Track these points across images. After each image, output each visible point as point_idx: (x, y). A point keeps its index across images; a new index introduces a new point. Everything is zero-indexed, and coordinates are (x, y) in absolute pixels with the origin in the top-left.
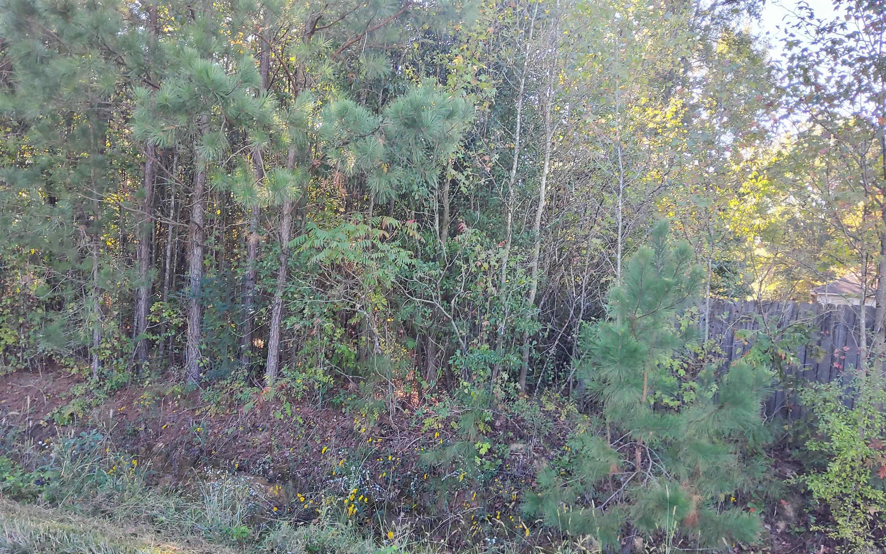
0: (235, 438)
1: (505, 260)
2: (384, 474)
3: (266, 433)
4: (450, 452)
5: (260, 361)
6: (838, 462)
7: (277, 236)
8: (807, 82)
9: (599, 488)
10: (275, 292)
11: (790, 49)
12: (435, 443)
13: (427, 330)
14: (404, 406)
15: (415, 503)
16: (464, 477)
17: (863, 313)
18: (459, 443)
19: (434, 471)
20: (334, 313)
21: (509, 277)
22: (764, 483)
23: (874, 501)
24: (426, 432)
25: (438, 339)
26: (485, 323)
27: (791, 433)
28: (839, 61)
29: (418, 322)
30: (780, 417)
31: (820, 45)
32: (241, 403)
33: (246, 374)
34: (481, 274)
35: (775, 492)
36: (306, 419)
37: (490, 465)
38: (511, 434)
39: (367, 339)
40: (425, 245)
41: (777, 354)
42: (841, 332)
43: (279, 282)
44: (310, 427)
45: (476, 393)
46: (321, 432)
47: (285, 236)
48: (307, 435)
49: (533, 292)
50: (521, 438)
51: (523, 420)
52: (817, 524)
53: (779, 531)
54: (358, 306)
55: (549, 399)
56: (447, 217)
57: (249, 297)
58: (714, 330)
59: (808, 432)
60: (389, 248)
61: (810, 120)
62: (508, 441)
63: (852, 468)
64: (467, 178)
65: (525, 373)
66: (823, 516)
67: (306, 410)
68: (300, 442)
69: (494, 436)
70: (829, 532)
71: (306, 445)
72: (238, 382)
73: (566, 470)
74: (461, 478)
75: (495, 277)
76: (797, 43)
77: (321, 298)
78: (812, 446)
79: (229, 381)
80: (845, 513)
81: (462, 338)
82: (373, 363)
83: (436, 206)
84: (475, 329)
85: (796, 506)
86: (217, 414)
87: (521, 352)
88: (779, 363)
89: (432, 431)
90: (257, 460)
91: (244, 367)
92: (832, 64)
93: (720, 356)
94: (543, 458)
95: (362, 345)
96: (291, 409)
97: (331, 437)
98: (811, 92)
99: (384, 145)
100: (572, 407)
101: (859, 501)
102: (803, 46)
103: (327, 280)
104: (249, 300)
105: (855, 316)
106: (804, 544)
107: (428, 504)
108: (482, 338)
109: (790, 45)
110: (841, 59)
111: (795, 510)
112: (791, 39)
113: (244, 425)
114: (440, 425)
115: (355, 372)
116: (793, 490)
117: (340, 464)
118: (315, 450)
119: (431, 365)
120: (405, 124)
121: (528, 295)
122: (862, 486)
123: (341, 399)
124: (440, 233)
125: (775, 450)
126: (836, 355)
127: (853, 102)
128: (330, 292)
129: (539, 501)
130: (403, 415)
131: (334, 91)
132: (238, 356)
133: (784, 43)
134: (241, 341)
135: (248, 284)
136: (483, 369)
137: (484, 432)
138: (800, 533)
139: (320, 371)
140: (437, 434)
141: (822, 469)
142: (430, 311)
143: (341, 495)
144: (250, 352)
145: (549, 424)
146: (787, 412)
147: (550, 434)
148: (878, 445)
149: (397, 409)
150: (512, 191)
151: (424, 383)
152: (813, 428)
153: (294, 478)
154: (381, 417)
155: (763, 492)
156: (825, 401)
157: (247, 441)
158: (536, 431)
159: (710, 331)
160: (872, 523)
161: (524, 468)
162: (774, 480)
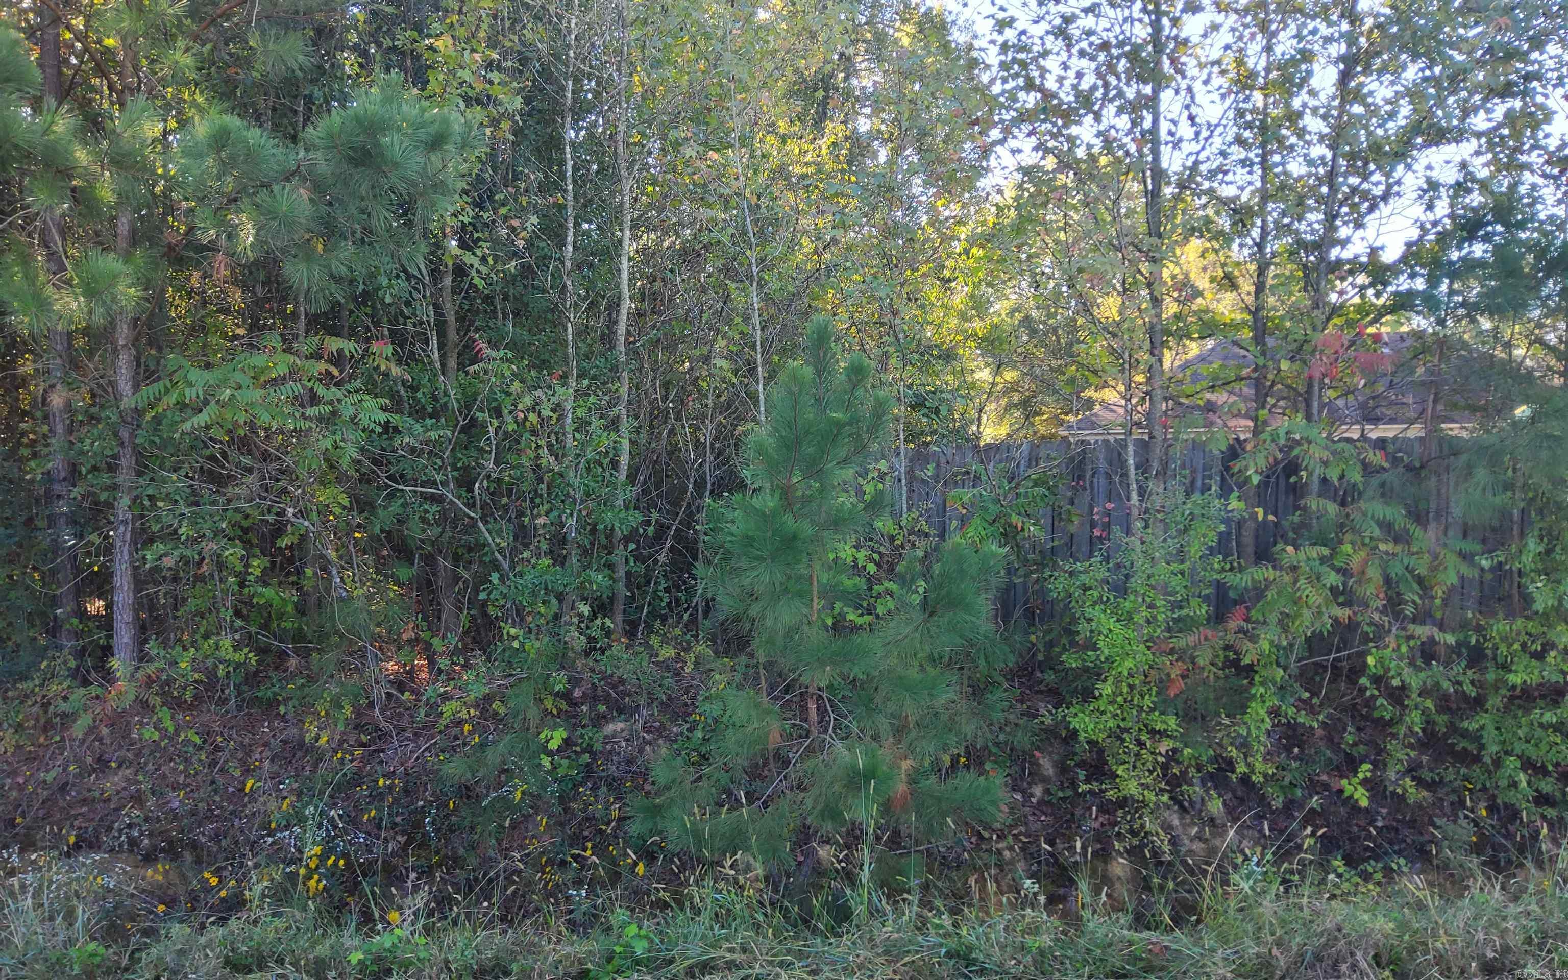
0: (63, 788)
1: (568, 406)
2: (373, 813)
3: (128, 771)
4: (493, 756)
5: (100, 637)
6: (1110, 680)
7: (110, 390)
8: (1030, 86)
9: (755, 773)
10: (115, 499)
11: (1000, 32)
12: (465, 744)
13: (433, 544)
14: (401, 687)
15: (437, 853)
16: (523, 793)
17: (1131, 448)
18: (509, 737)
19: (467, 792)
20: (246, 531)
21: (577, 436)
22: (1008, 729)
23: (1163, 734)
24: (447, 727)
25: (456, 559)
26: (541, 521)
27: (1041, 646)
28: (1075, 51)
29: (415, 531)
30: (1024, 623)
31: (1044, 26)
32: (68, 718)
33: (73, 664)
34: (527, 435)
35: (1022, 740)
36: (207, 734)
37: (570, 767)
38: (602, 708)
39: (315, 573)
40: (414, 388)
41: (1010, 525)
42: (1101, 482)
43: (120, 480)
44: (218, 749)
45: (533, 646)
46: (240, 755)
47: (125, 385)
48: (213, 764)
49: (624, 460)
50: (620, 711)
51: (622, 681)
52: (1087, 781)
53: (1034, 800)
54: (290, 511)
55: (665, 641)
56: (453, 336)
57: (62, 514)
58: (915, 495)
59: (1064, 641)
60: (339, 394)
61: (1036, 149)
62: (599, 721)
63: (1131, 687)
64: (484, 259)
65: (622, 602)
66: (1096, 767)
67: (205, 718)
68: (199, 778)
69: (574, 717)
70: (1106, 790)
71: (213, 782)
72: (56, 681)
73: (699, 754)
74: (518, 795)
75: (553, 437)
76: (1010, 22)
77: (214, 503)
78: (1071, 661)
79: (37, 682)
80: (1125, 757)
81: (501, 551)
82: (332, 618)
83: (427, 313)
84: (523, 536)
85: (1056, 757)
86: (19, 747)
87: (610, 566)
88: (1014, 537)
89: (460, 723)
90: (113, 822)
91: (66, 651)
92: (1064, 55)
93: (927, 535)
94: (661, 741)
95: (308, 585)
96: (172, 718)
97: (261, 761)
98: (1037, 103)
99: (311, 199)
100: (702, 648)
101: (1144, 737)
102: (1020, 25)
103: (223, 467)
104: (63, 520)
105: (1120, 454)
106: (1073, 814)
107: (461, 852)
108: (538, 548)
109: (1002, 25)
110: (1077, 47)
111: (1055, 765)
112: (1001, 15)
113: (78, 760)
114: (472, 711)
115: (299, 636)
116: (1050, 734)
117: (285, 807)
118: (231, 789)
119: (448, 606)
120: (350, 160)
121: (615, 465)
122: (1148, 713)
123: (275, 689)
124: (443, 365)
125: (1020, 677)
126: (1096, 517)
127: (1098, 117)
128: (230, 491)
129: (656, 811)
130: (400, 703)
131: (200, 99)
132: (53, 631)
133: (992, 22)
134: (55, 602)
135: (58, 488)
136: (544, 603)
137: (555, 712)
138: (1063, 799)
139: (226, 642)
140: (467, 728)
141: (1088, 695)
142: (435, 508)
143: (292, 862)
144: (75, 621)
145: (666, 682)
146: (1033, 613)
147: (670, 698)
148: (1163, 646)
149: (389, 695)
150: (569, 283)
151: (436, 641)
152: (1071, 633)
153: (194, 846)
154: (358, 713)
155: (1006, 743)
156: (1085, 588)
157: (89, 790)
158: (645, 696)
159: (909, 498)
160: (1165, 767)
161: (630, 761)
162: (1021, 722)
